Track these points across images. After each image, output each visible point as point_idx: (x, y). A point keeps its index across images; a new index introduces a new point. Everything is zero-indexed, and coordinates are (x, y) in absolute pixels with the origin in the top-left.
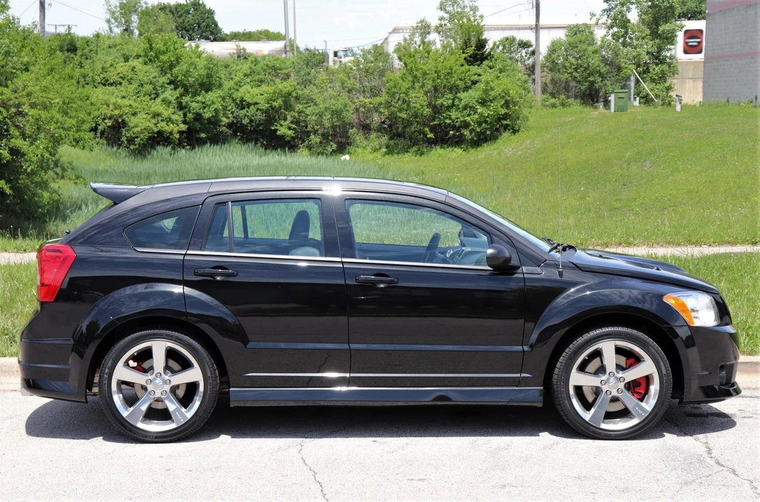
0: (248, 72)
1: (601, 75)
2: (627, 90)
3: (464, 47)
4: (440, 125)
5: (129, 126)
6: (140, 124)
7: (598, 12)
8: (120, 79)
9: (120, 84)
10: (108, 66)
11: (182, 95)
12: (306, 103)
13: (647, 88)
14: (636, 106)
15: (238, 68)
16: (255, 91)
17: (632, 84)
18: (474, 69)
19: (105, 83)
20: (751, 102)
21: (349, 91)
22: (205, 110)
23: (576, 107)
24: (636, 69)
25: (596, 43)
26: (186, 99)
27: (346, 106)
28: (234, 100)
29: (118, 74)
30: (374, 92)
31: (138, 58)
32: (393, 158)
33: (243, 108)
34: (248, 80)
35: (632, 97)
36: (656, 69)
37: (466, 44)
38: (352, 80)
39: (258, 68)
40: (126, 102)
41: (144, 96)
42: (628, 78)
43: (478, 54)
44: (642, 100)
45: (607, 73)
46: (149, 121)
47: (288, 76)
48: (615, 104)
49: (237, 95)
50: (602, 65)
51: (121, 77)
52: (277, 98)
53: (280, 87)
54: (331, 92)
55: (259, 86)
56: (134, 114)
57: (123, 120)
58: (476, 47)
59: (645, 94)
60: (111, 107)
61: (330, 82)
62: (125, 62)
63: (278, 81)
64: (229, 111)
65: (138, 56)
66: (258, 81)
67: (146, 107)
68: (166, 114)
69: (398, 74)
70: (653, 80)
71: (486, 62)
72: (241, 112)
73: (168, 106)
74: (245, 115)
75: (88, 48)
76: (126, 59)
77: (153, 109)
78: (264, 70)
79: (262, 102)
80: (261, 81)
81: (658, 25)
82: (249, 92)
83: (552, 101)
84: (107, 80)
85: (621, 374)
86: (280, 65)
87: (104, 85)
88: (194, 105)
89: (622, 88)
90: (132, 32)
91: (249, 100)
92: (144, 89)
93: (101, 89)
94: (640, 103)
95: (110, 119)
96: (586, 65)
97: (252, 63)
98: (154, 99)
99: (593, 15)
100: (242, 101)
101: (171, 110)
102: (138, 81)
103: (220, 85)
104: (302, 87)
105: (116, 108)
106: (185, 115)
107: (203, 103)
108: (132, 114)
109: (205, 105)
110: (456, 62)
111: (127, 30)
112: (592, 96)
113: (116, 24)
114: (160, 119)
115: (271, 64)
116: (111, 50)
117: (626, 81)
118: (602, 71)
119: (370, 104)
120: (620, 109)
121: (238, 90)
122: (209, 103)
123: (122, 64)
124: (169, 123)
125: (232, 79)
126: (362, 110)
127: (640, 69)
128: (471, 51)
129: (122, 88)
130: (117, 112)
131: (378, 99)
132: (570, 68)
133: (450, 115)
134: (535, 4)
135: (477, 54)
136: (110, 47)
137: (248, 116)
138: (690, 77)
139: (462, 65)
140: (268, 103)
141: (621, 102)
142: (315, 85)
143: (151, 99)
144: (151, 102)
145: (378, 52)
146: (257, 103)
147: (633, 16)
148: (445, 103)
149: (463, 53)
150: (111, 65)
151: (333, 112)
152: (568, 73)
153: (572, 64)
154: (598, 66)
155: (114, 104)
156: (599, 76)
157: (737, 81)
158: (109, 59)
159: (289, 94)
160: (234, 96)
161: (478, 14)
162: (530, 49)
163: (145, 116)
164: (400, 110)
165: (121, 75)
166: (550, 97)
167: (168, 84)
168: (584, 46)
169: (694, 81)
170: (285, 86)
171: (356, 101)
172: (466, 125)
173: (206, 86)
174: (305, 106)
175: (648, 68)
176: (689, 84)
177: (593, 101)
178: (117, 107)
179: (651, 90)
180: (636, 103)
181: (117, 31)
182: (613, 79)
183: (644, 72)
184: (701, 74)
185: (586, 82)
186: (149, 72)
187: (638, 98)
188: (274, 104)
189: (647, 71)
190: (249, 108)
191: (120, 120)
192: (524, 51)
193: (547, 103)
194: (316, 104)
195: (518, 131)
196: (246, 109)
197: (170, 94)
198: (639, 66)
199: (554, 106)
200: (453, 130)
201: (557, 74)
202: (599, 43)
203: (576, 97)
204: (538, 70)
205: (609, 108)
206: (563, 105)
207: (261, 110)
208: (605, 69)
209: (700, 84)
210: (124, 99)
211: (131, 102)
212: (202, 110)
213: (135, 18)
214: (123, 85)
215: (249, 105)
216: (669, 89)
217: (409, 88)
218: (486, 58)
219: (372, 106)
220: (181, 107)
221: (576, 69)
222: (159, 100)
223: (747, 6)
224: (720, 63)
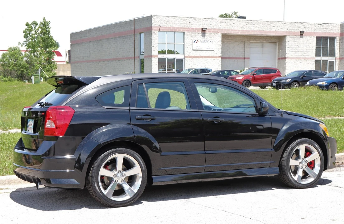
1: (26, 68)
2: (39, 75)
7: (22, 42)
13: (45, 74)
14: (41, 82)
17: (39, 72)
23: (16, 81)
24: (41, 66)
25: (22, 55)
35: (40, 78)
36: (48, 67)
42: (38, 70)
44: (44, 79)
45: (29, 67)
48: (34, 80)
50: (26, 64)
59: (45, 76)
70: (48, 71)
83: (5, 79)
89: (36, 74)
94: (43, 80)
96: (19, 64)
99: (19, 43)
112: (22, 77)
117: (37, 71)
118: (26, 66)
120: (37, 82)
132: (12, 65)
138: (62, 70)
141: (37, 80)
152: (11, 67)
154: (25, 64)
156: (25, 68)
166: (3, 77)
168: (18, 56)
177: (23, 79)
179: (47, 75)
180: (42, 80)
182: (32, 70)
185: (19, 71)
187: (42, 78)
189: (45, 67)
193: (3, 80)
199: (6, 81)
201: (6, 67)
203: (15, 78)
205: (31, 82)
206: (9, 80)
208: (28, 66)
221: (15, 65)
223: (89, 42)
224: (78, 64)
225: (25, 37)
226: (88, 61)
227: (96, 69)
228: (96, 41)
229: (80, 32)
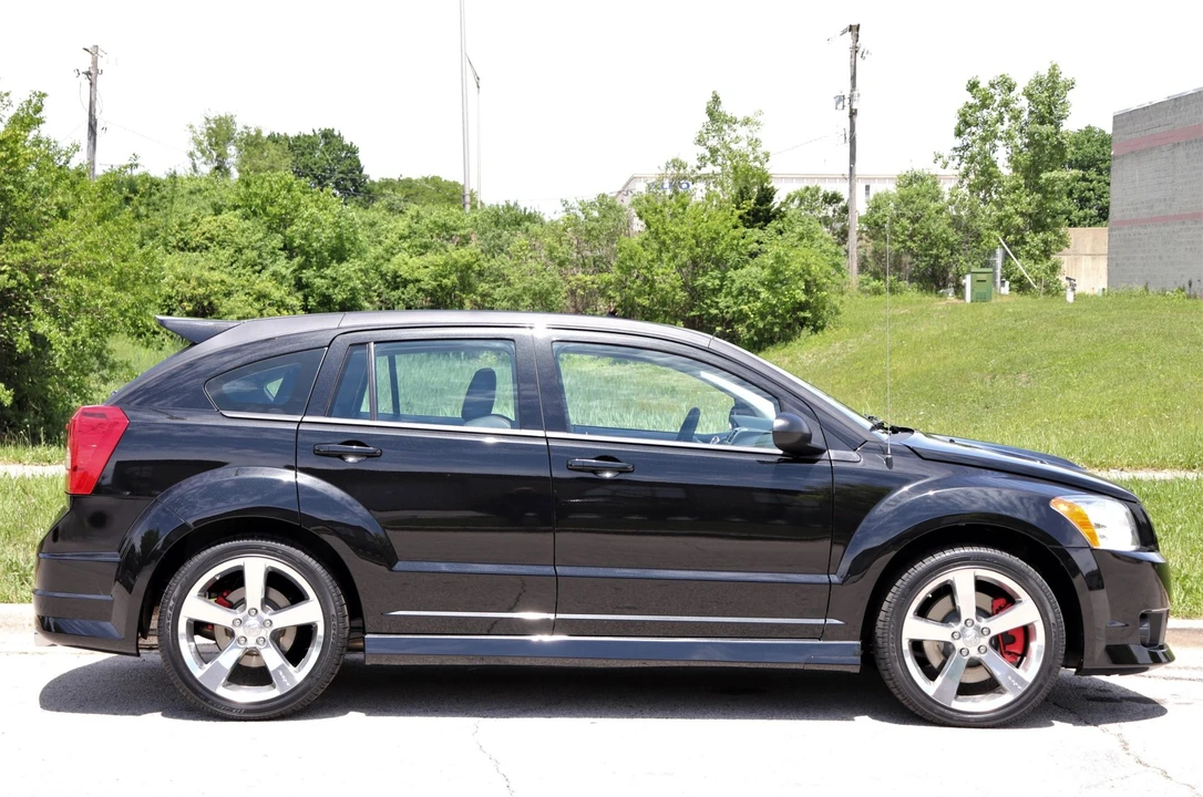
0: (406, 233)
1: (948, 245)
2: (990, 270)
3: (740, 200)
4: (700, 317)
5: (219, 313)
6: (236, 309)
7: (947, 152)
8: (207, 242)
9: (207, 248)
10: (189, 221)
11: (302, 267)
12: (495, 281)
13: (1021, 268)
14: (1002, 295)
15: (391, 226)
16: (416, 261)
17: (999, 261)
18: (755, 233)
19: (184, 246)
20: (1183, 290)
21: (561, 264)
22: (336, 291)
23: (911, 293)
24: (1004, 238)
25: (942, 198)
26: (307, 274)
27: (555, 284)
28: (383, 276)
29: (204, 234)
30: (599, 266)
31: (235, 210)
32: (627, 367)
33: (398, 288)
34: (406, 245)
35: (998, 280)
36: (1035, 239)
37: (743, 194)
38: (566, 247)
39: (421, 227)
40: (216, 276)
41: (244, 267)
42: (992, 252)
43: (760, 211)
44: (1014, 286)
45: (959, 244)
46: (251, 305)
47: (465, 240)
48: (972, 290)
49: (388, 268)
50: (951, 231)
51: (207, 239)
52: (450, 273)
53: (454, 255)
54: (532, 263)
55: (422, 254)
56: (228, 295)
57: (210, 303)
58: (758, 200)
59: (1018, 275)
60: (193, 283)
61: (531, 250)
62: (216, 215)
63: (451, 246)
64: (375, 291)
65: (236, 207)
66: (421, 246)
67: (246, 283)
68: (277, 294)
69: (636, 239)
70: (1030, 256)
71: (774, 223)
72: (393, 293)
73: (281, 284)
74: (400, 298)
75: (158, 195)
76: (218, 211)
77: (257, 287)
78: (431, 230)
79: (426, 279)
80: (426, 247)
81: (1037, 173)
82: (406, 264)
83: (875, 283)
84: (186, 244)
85: (984, 623)
86: (455, 222)
87: (182, 250)
88: (318, 282)
89: (982, 267)
90: (227, 172)
91: (405, 275)
92: (244, 257)
93: (177, 255)
94: (1010, 290)
95: (190, 301)
96: (925, 231)
97: (412, 218)
98: (260, 272)
99: (938, 156)
100: (395, 276)
101: (285, 288)
102: (234, 245)
103: (361, 253)
104: (489, 257)
105: (200, 285)
106: (306, 298)
107: (334, 279)
108: (225, 295)
109: (335, 282)
110: (724, 222)
111: (221, 168)
112: (935, 279)
113: (204, 159)
114: (268, 302)
115: (441, 221)
116: (194, 197)
117: (989, 255)
118: (951, 239)
119: (593, 283)
120: (981, 298)
121: (389, 260)
122: (342, 279)
123: (209, 218)
124: (281, 310)
125: (380, 243)
126: (580, 292)
127: (1011, 238)
128: (750, 204)
129: (209, 255)
130: (201, 291)
131: (606, 276)
132: (903, 234)
133: (717, 303)
134: (848, 137)
135: (758, 211)
136: (191, 193)
137: (404, 300)
138: (1088, 252)
139: (735, 227)
140: (436, 280)
141: (982, 288)
142: (507, 253)
143: (254, 272)
144: (254, 277)
145: (607, 206)
146: (418, 281)
147: (1001, 156)
148: (709, 284)
149: (738, 208)
150: (194, 220)
151: (535, 294)
152: (899, 242)
153: (905, 228)
154: (944, 232)
155: (198, 279)
156: (947, 248)
157: (1161, 258)
158: (192, 210)
159: (469, 267)
160: (384, 269)
161: (760, 151)
162: (842, 204)
163: (244, 298)
164: (639, 294)
165: (208, 235)
166: (871, 278)
167: (280, 249)
168: (925, 202)
169: (1094, 259)
170: (462, 255)
171: (571, 278)
172: (742, 317)
173: (339, 254)
174: (492, 285)
175: (1022, 238)
176: (1086, 262)
177: (938, 286)
178: (202, 282)
179: (1028, 271)
180: (1005, 290)
181: (206, 169)
182: (969, 252)
183: (1017, 243)
184: (1105, 249)
185: (926, 256)
186: (252, 232)
187: (1007, 283)
188: (445, 281)
189: (1021, 242)
190: (405, 287)
191: (206, 304)
192: (831, 209)
193: (867, 287)
194: (509, 284)
195: (822, 328)
196: (402, 289)
197: (283, 266)
198: (1008, 233)
199: (877, 292)
200: (721, 325)
201: (883, 243)
202: (947, 197)
203: (911, 279)
204: (853, 236)
205: (963, 297)
206: (892, 290)
207: (424, 290)
208: (956, 237)
209: (1103, 264)
210: (212, 272)
211: (224, 277)
212: (331, 290)
213: (232, 150)
214: (211, 250)
215: (405, 283)
216: (1054, 269)
217: (653, 261)
218: (774, 217)
219: (595, 286)
220: (300, 285)
221: (911, 237)
222: (266, 274)
223: (1174, 146)
224: (1134, 230)
225: (959, 133)
226: (1165, 220)
227: (1191, 249)
228: (1196, 141)
229: (1144, 108)
